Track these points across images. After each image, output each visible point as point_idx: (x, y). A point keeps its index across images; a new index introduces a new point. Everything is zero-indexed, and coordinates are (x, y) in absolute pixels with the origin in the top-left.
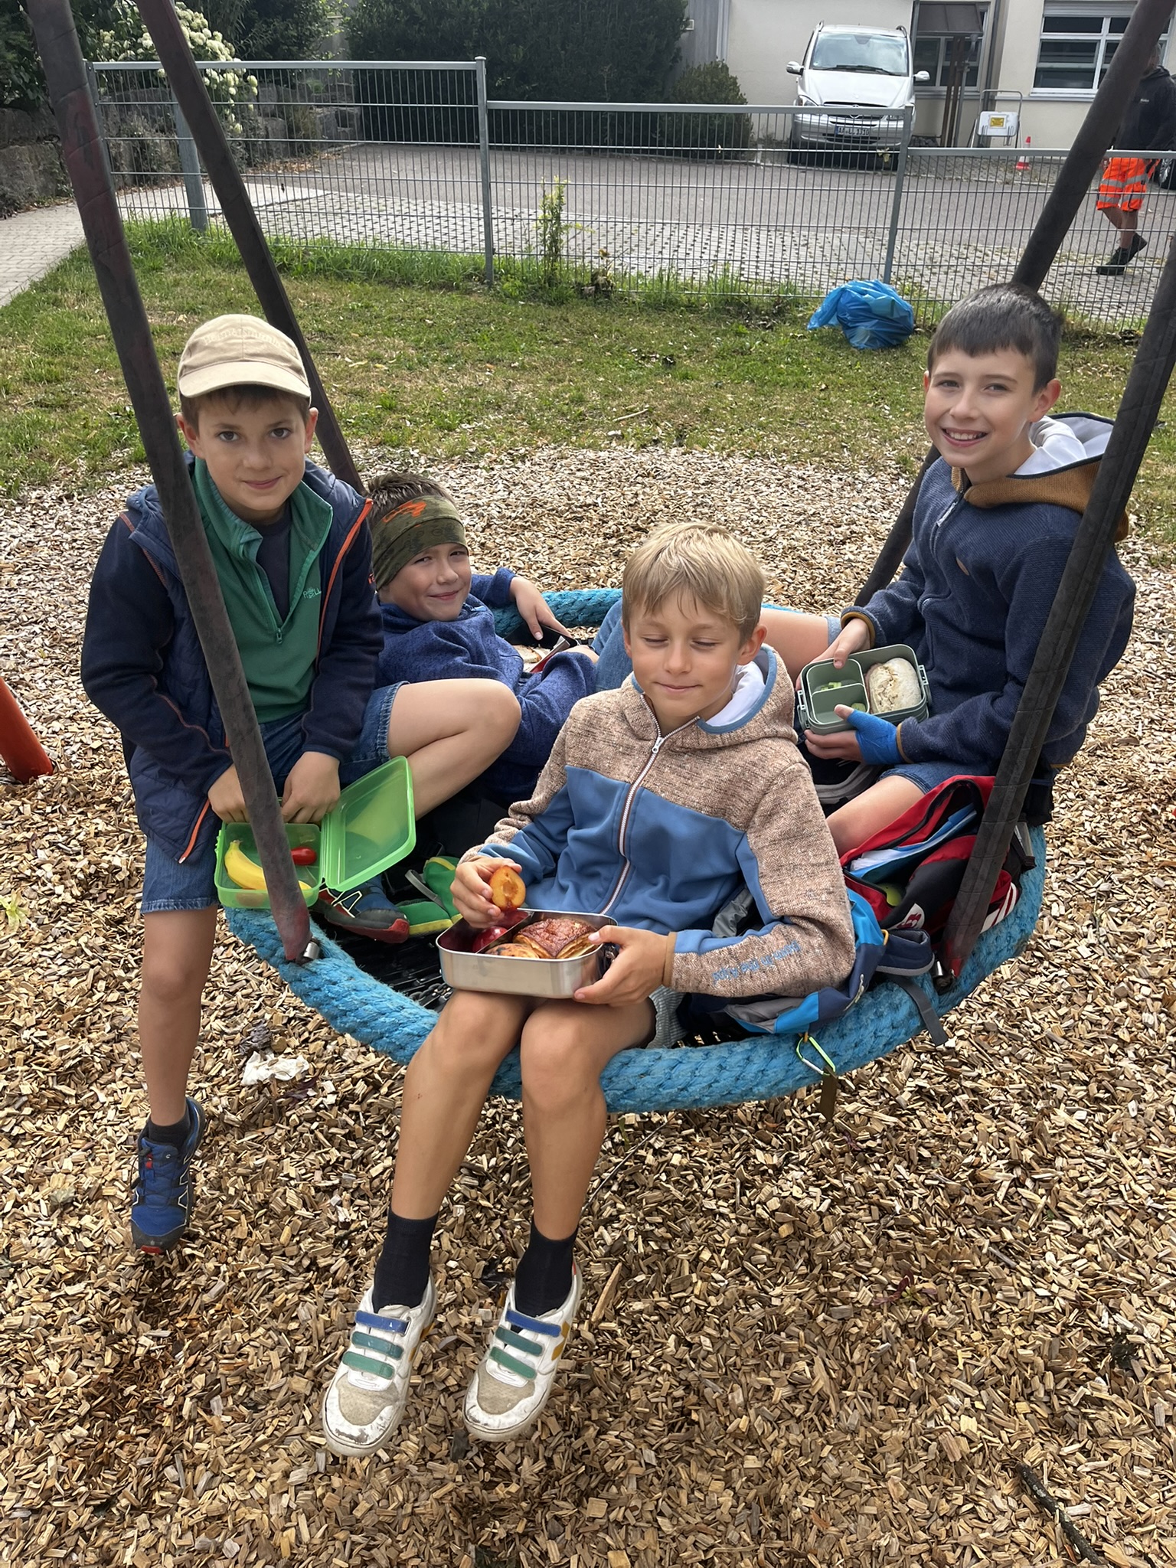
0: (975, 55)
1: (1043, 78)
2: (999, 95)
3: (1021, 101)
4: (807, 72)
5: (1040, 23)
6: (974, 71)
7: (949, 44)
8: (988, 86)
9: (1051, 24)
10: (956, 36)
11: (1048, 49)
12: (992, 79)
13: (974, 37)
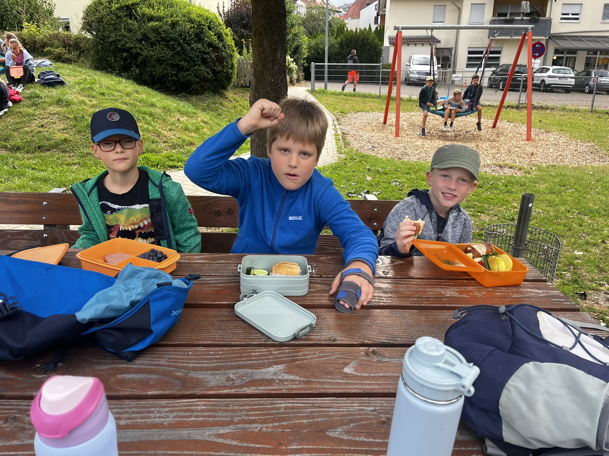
0: (450, 61)
1: (468, 66)
2: (457, 70)
3: (463, 72)
4: (411, 65)
5: (467, 52)
6: (450, 64)
7: (443, 58)
8: (454, 68)
9: (470, 53)
10: (445, 56)
11: (469, 59)
12: (455, 66)
13: (450, 56)
